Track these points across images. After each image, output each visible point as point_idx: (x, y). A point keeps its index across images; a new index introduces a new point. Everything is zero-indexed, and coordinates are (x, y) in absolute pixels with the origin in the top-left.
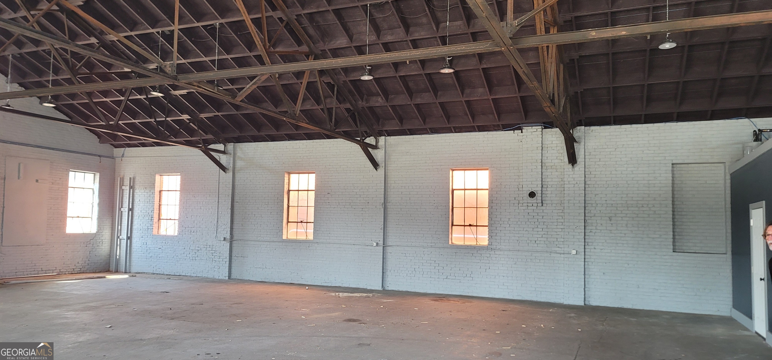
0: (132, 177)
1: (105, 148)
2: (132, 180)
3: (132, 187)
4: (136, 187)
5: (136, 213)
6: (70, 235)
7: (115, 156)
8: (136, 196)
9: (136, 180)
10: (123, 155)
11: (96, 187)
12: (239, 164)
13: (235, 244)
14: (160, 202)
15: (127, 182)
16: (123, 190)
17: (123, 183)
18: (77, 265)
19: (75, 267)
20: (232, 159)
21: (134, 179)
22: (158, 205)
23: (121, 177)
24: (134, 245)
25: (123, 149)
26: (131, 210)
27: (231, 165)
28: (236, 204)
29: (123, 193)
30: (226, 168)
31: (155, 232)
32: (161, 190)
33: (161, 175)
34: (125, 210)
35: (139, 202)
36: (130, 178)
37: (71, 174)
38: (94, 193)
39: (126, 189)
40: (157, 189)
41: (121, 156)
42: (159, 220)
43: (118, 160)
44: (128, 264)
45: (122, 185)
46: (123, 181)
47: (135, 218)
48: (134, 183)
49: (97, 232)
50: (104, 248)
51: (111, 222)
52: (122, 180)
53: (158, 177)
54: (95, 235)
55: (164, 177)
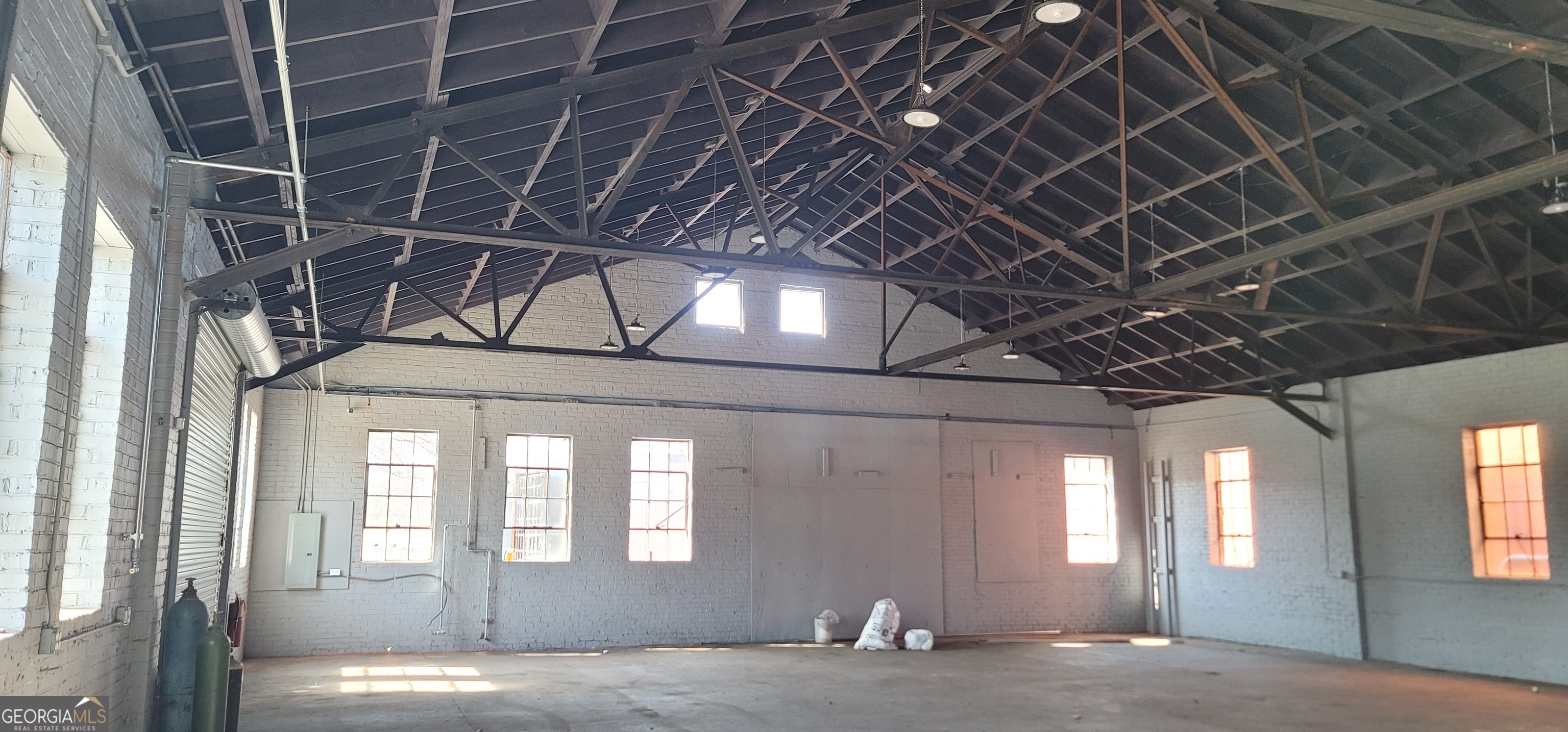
0: (1165, 459)
1: (1119, 413)
2: (1166, 466)
3: (1167, 479)
4: (1175, 477)
5: (1178, 527)
6: (1075, 566)
7: (1136, 424)
8: (1176, 494)
9: (1173, 464)
10: (1148, 420)
11: (1109, 480)
12: (1358, 418)
13: (1368, 586)
14: (1217, 502)
15: (1158, 470)
16: (1153, 484)
17: (1153, 472)
18: (1091, 617)
19: (1088, 622)
20: (1341, 410)
21: (1170, 462)
22: (1215, 509)
23: (1149, 460)
24: (1180, 585)
25: (1147, 410)
26: (1169, 519)
27: (1341, 422)
28: (1360, 503)
29: (1154, 489)
30: (1331, 431)
31: (1214, 559)
32: (1218, 480)
33: (1215, 453)
34: (1160, 520)
35: (1181, 505)
36: (1163, 463)
37: (1069, 462)
38: (1107, 492)
39: (1158, 480)
40: (1210, 479)
41: (1145, 423)
42: (1219, 539)
43: (1141, 431)
44: (1174, 619)
45: (1151, 475)
46: (1153, 468)
47: (1178, 535)
48: (1170, 471)
49: (1119, 561)
50: (1134, 589)
51: (1140, 543)
52: (1151, 466)
53: (1209, 458)
54: (1116, 566)
55: (1221, 455)
